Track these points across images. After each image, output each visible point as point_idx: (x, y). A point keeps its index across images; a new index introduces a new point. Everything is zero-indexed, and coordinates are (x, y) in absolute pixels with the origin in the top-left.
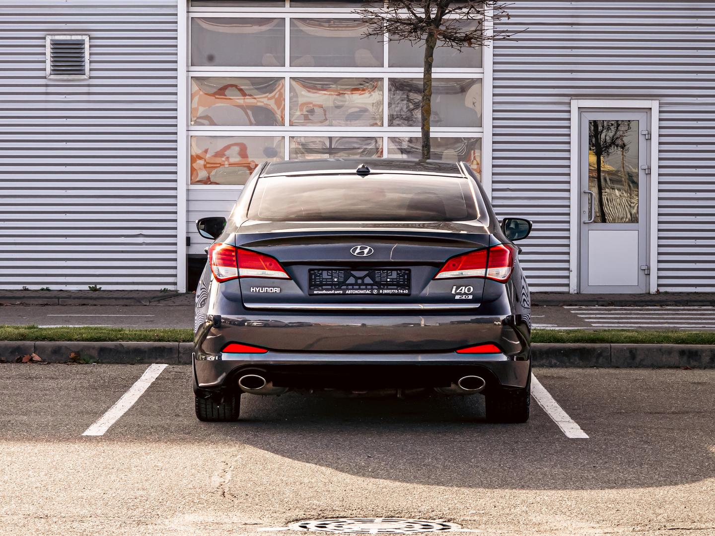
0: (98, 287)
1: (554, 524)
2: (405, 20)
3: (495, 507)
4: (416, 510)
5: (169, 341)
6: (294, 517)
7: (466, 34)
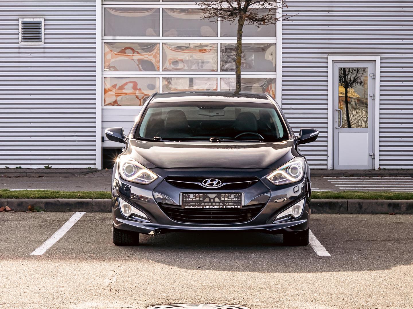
0: (50, 166)
2: (225, 9)
3: (271, 297)
4: (224, 299)
5: (86, 198)
6: (151, 304)
7: (262, 17)
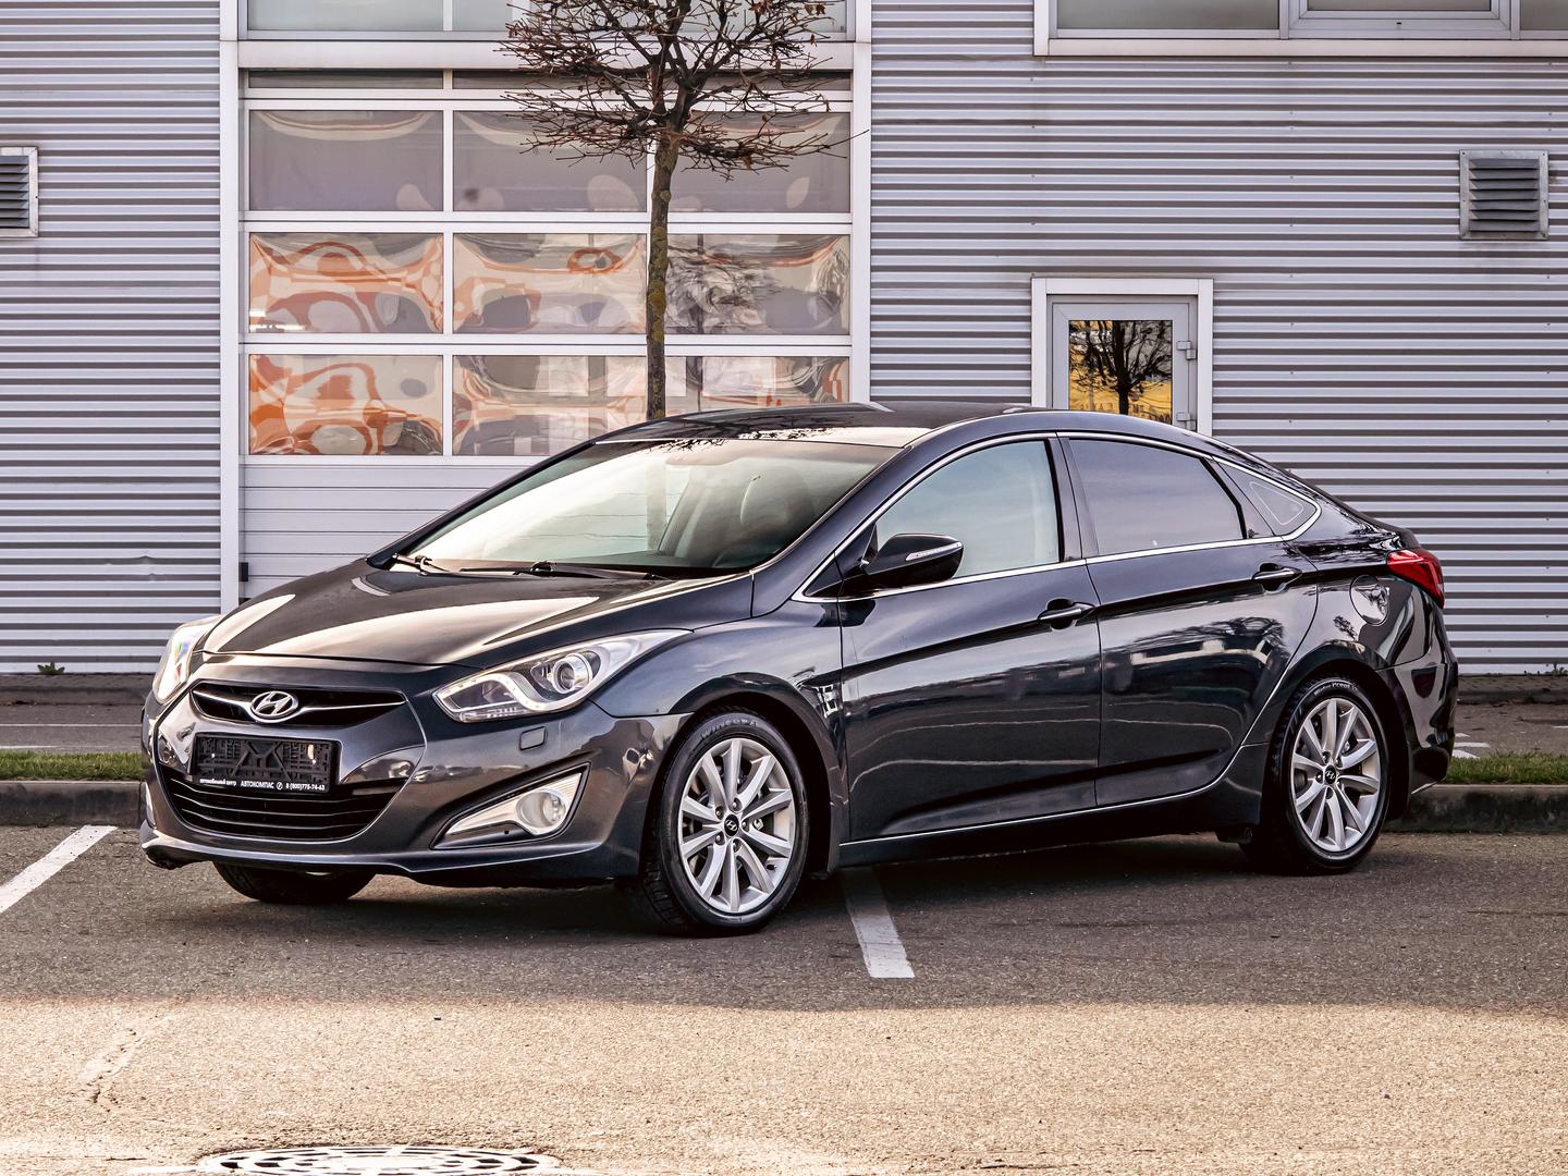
0: (58, 666)
1: (754, 1158)
2: (607, 113)
3: (648, 1122)
4: (481, 1129)
5: (120, 779)
6: (218, 1146)
7: (740, 143)
